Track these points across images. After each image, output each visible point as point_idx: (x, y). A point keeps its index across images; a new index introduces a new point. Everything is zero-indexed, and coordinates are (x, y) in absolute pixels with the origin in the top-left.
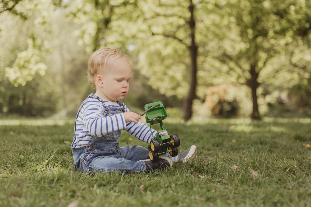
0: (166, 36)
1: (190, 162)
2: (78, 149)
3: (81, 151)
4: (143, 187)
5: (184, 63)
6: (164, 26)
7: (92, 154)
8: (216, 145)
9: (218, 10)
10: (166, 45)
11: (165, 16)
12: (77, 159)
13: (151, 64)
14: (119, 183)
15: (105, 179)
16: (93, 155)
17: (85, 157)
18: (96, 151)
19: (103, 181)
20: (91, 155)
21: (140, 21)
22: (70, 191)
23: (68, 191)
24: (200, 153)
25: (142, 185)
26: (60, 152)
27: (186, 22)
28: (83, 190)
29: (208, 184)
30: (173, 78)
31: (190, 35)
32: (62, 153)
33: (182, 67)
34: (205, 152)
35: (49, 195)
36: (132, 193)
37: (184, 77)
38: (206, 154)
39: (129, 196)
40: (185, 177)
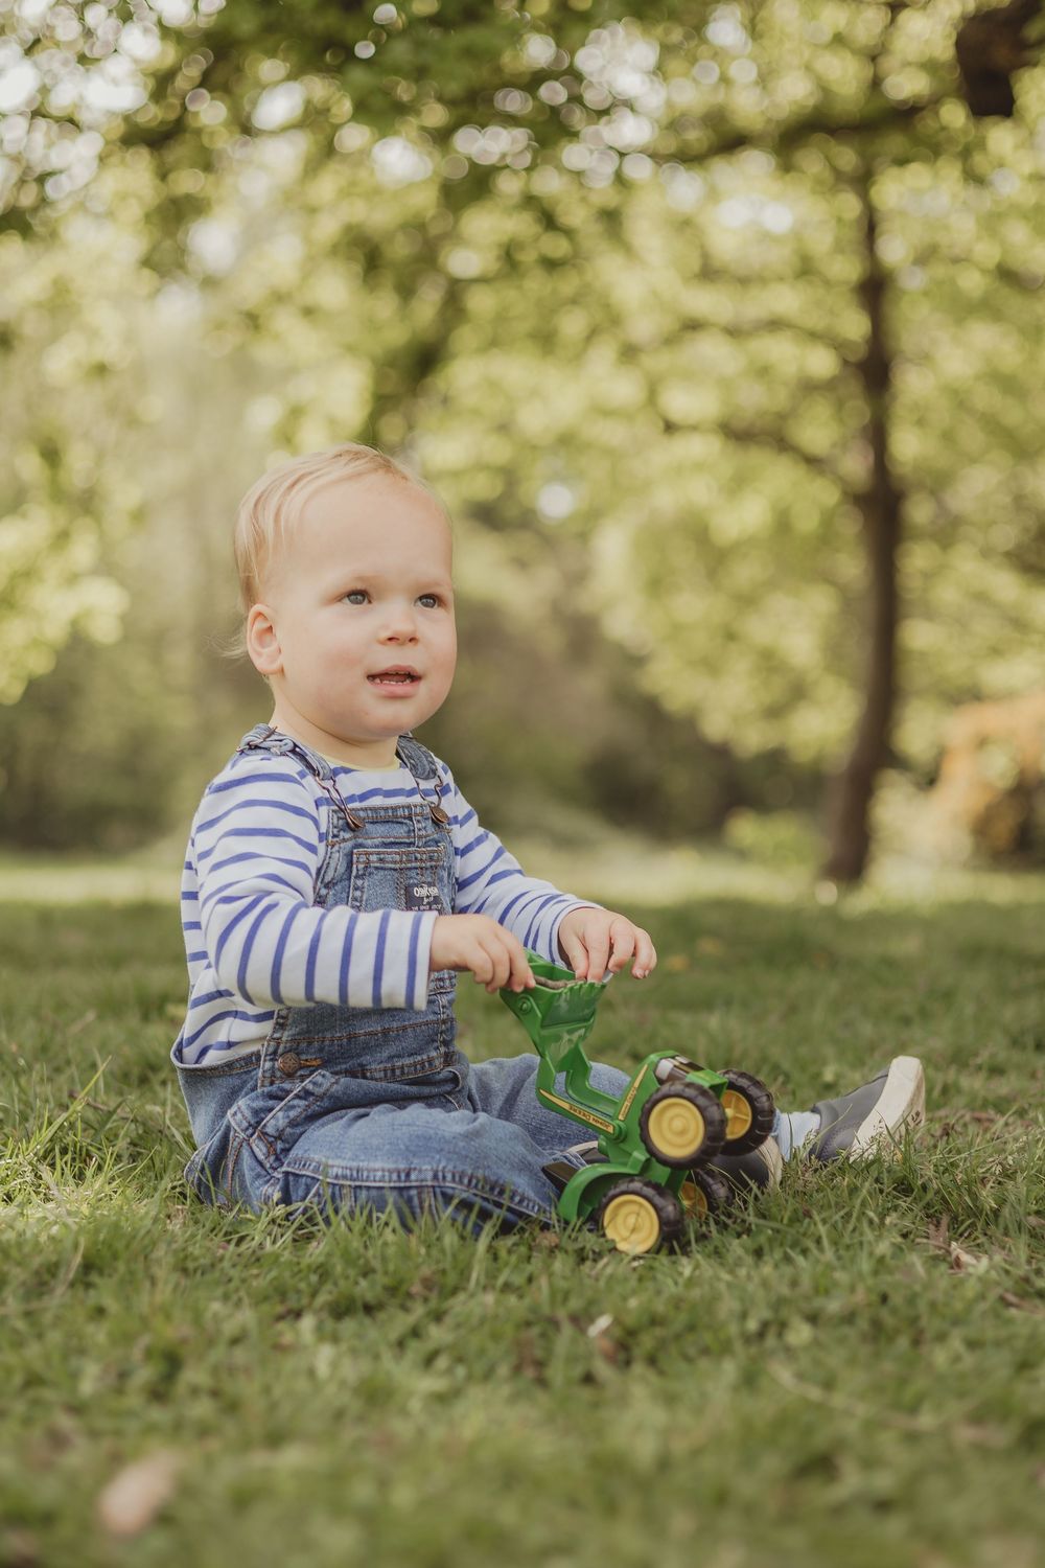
0: (738, 434)
1: (893, 1157)
2: (213, 1069)
3: (237, 1082)
4: (606, 1332)
5: (827, 578)
6: (725, 385)
7: (297, 1096)
8: (1030, 1041)
9: (1013, 301)
10: (738, 485)
11: (734, 332)
12: (212, 1131)
13: (657, 585)
14: (462, 1297)
15: (376, 1264)
16: (303, 1103)
17: (259, 1114)
18: (324, 1081)
19: (365, 1275)
20: (293, 1107)
21: (603, 356)
22: (149, 1354)
23: (137, 1353)
24: (945, 1090)
25: (601, 1313)
26: (136, 1072)
27: (846, 363)
28: (235, 1341)
29: (1013, 1311)
30: (769, 662)
31: (865, 428)
32: (144, 1081)
33: (820, 603)
34: (972, 1083)
35: (18, 1379)
36: (540, 1364)
37: (833, 653)
38: (979, 1102)
39: (514, 1398)
40: (866, 1265)
